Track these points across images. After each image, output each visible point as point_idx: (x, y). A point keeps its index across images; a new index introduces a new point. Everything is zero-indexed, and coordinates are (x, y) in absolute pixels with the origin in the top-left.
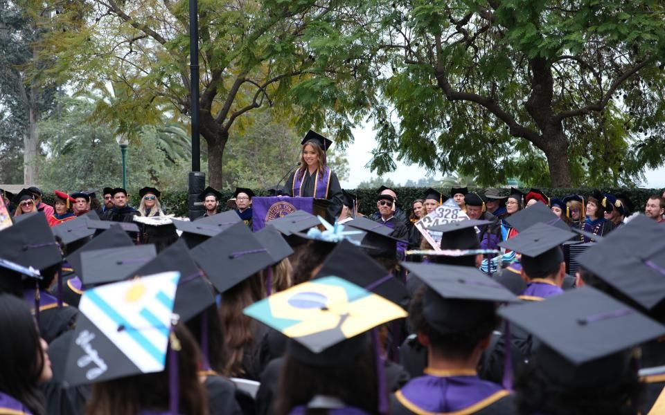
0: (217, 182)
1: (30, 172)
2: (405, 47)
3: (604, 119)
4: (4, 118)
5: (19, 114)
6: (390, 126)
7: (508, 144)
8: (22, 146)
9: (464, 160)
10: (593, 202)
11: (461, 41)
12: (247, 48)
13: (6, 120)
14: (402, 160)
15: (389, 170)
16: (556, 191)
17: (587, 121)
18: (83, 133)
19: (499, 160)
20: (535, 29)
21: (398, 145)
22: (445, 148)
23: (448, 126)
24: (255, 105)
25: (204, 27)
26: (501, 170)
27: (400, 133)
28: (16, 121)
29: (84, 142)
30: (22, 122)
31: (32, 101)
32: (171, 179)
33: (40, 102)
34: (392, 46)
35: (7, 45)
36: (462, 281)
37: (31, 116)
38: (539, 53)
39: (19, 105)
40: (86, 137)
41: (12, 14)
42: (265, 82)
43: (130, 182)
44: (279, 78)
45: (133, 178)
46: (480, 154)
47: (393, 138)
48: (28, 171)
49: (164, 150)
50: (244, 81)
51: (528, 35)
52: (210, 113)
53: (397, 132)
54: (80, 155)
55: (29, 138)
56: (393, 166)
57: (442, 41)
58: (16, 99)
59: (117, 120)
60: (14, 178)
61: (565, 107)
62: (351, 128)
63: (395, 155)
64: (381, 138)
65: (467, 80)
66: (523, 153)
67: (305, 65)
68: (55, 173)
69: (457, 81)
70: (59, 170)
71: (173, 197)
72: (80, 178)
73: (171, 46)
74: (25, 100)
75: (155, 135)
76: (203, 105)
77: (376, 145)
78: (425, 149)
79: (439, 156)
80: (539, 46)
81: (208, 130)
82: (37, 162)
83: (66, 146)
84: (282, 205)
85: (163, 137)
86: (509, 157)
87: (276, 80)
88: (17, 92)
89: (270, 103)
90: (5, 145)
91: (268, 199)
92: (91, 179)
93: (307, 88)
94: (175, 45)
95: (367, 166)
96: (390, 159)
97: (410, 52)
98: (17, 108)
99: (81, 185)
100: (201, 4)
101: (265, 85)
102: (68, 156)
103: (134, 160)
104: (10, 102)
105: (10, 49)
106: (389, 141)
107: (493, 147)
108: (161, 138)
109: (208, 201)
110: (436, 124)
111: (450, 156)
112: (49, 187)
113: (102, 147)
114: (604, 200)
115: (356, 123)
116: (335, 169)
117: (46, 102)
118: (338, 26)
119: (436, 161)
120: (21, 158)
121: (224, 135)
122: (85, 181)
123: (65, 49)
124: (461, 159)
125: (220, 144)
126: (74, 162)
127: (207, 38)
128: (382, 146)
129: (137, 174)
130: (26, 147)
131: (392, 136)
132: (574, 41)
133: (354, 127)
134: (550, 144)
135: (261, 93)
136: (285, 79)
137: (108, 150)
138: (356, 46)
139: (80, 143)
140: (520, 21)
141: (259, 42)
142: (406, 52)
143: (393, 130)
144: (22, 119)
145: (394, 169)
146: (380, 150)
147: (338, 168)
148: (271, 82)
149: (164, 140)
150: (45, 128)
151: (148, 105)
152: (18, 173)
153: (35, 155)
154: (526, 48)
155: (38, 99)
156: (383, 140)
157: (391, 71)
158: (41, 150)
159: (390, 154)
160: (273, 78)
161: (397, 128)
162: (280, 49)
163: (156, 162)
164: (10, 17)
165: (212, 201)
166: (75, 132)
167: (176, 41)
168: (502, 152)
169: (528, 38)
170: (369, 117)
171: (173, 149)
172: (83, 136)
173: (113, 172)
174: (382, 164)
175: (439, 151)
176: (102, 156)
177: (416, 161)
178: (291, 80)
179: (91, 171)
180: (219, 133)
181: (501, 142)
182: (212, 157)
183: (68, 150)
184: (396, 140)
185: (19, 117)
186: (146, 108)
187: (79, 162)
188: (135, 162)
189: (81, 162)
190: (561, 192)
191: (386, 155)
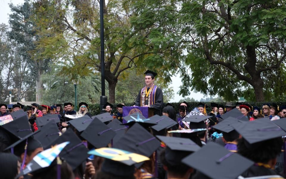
0: (113, 100)
1: (39, 96)
2: (192, 42)
3: (280, 72)
4: (28, 73)
5: (34, 71)
6: (187, 76)
7: (239, 83)
8: (35, 85)
9: (220, 90)
10: (273, 108)
11: (217, 39)
12: (125, 43)
13: (29, 74)
14: (193, 90)
15: (187, 95)
16: (257, 103)
17: (273, 73)
18: (60, 79)
19: (235, 90)
20: (247, 33)
21: (191, 84)
22: (211, 85)
23: (213, 75)
24: (129, 67)
25: (106, 34)
26: (236, 94)
27: (191, 79)
28: (33, 75)
29: (61, 84)
30: (35, 75)
31: (40, 66)
32: (98, 99)
33: (43, 66)
34: (186, 41)
35: (29, 43)
36: (181, 144)
37: (39, 72)
38: (249, 44)
39: (34, 68)
40: (61, 82)
41: (31, 30)
42: (133, 57)
43: (80, 100)
44: (139, 55)
45: (81, 98)
46: (227, 87)
47: (189, 81)
48: (38, 96)
49: (95, 86)
50: (124, 57)
51: (244, 36)
52: (109, 71)
53: (190, 78)
54: (59, 89)
55: (38, 82)
56: (189, 93)
57: (208, 39)
58: (33, 65)
59: (71, 74)
60: (32, 99)
61: (263, 67)
62: (170, 77)
63: (190, 88)
64: (183, 81)
65: (220, 55)
66: (245, 87)
67: (150, 50)
68: (48, 96)
69: (216, 56)
70: (50, 95)
71: (94, 106)
72: (59, 99)
73: (93, 43)
74: (37, 66)
75: (91, 80)
76: (107, 68)
77: (181, 84)
78: (203, 86)
79: (209, 88)
80: (249, 41)
81: (109, 78)
82: (41, 92)
83: (54, 85)
84: (135, 110)
85: (95, 81)
86: (239, 88)
87: (137, 56)
88: (33, 62)
89: (136, 66)
90: (28, 85)
91: (129, 107)
92: (63, 99)
93: (150, 60)
94: (95, 42)
95: (177, 93)
96: (188, 90)
97: (194, 44)
98: (33, 69)
99: (59, 102)
100: (106, 25)
101: (133, 59)
102: (54, 89)
103: (81, 91)
104: (30, 67)
105: (30, 44)
106: (187, 82)
107: (232, 84)
108: (93, 81)
109: (107, 108)
110: (207, 75)
111: (214, 88)
112: (46, 102)
113: (68, 85)
114: (278, 107)
115: (173, 74)
116: (168, 94)
117: (45, 66)
118: (164, 33)
119: (207, 91)
120: (35, 90)
121: (116, 80)
122: (61, 100)
123: (49, 44)
124: (219, 89)
125: (114, 84)
126: (56, 92)
127: (108, 39)
128: (184, 85)
129: (83, 97)
130: (37, 86)
131: (189, 80)
132: (263, 39)
133: (172, 76)
134: (255, 83)
135: (132, 62)
136: (141, 56)
137: (70, 86)
138: (171, 42)
139: (59, 84)
140: (240, 30)
141: (130, 40)
142: (192, 44)
143: (189, 77)
144: (35, 74)
145: (189, 94)
146: (183, 86)
147: (169, 93)
148: (136, 57)
149: (94, 82)
150: (44, 78)
151: (84, 68)
152: (34, 97)
153: (40, 89)
154: (243, 41)
155: (42, 65)
156: (184, 82)
157: (187, 52)
158: (43, 87)
159: (188, 88)
160: (136, 55)
161: (191, 76)
162: (139, 43)
163: (91, 91)
164: (31, 31)
165: (109, 108)
166: (57, 79)
167: (95, 40)
168: (236, 86)
169: (244, 38)
170: (178, 72)
171: (99, 86)
172: (60, 81)
173: (73, 96)
174: (184, 92)
175: (209, 86)
176: (68, 89)
177: (199, 91)
178: (144, 56)
179: (63, 96)
180: (114, 79)
181: (235, 82)
182: (111, 90)
183: (54, 87)
184: (190, 82)
185: (34, 73)
186: (83, 69)
187: (58, 92)
188: (82, 92)
189: (59, 92)
190: (259, 104)
191: (186, 88)
